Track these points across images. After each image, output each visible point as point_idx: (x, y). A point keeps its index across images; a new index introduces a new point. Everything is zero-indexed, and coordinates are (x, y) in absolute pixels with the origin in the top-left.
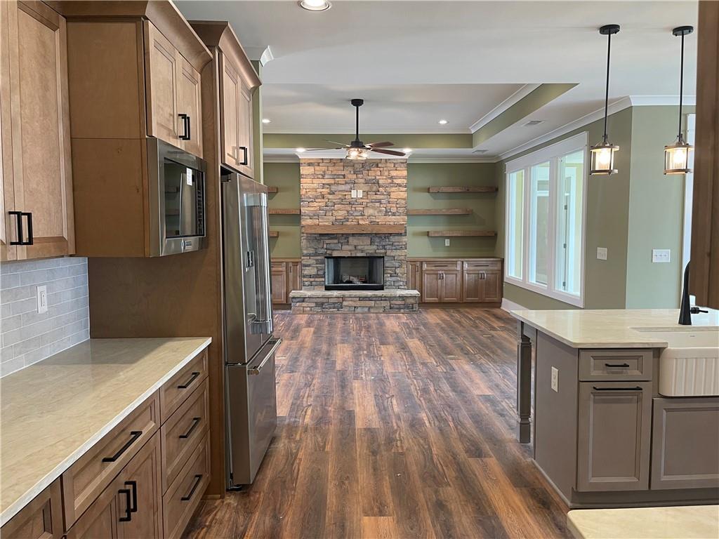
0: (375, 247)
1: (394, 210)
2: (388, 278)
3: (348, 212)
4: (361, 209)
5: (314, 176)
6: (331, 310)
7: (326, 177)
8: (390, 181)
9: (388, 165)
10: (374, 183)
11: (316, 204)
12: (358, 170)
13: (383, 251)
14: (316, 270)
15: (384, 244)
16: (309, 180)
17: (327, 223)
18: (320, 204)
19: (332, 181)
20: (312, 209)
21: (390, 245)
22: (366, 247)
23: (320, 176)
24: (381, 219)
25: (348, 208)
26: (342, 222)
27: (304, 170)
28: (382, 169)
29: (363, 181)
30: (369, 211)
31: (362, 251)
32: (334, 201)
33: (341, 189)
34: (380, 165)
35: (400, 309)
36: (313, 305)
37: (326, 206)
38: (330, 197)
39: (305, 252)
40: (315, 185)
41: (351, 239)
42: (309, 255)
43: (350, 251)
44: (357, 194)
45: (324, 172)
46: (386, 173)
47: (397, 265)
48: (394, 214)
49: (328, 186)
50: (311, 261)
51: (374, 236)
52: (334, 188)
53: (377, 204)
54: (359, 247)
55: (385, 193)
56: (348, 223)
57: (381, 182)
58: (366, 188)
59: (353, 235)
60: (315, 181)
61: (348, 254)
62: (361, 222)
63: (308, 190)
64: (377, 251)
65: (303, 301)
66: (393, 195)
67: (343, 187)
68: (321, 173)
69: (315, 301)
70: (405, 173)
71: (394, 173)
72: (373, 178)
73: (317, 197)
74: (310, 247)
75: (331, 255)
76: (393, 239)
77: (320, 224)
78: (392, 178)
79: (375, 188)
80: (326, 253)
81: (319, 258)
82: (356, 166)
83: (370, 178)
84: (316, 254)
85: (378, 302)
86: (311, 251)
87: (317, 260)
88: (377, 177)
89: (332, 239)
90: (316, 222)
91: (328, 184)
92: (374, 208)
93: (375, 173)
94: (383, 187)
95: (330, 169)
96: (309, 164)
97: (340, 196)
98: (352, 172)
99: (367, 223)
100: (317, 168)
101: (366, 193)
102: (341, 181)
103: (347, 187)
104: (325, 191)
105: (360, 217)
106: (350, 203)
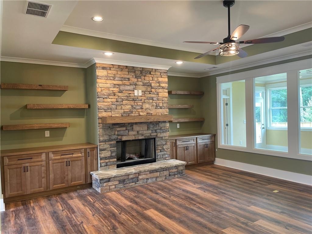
0: (150, 131)
1: (161, 105)
2: (159, 153)
3: (132, 106)
4: (141, 104)
5: (107, 78)
6: (131, 184)
7: (116, 79)
8: (158, 84)
9: (157, 73)
10: (149, 86)
11: (109, 100)
12: (138, 75)
13: (155, 134)
14: (110, 153)
15: (156, 129)
16: (103, 81)
17: (117, 115)
18: (113, 100)
19: (120, 83)
20: (106, 104)
21: (159, 129)
22: (145, 132)
23: (112, 78)
24: (153, 112)
25: (132, 103)
26: (127, 114)
27: (99, 73)
28: (153, 76)
29: (141, 83)
30: (146, 106)
31: (142, 135)
32: (122, 98)
33: (126, 89)
34: (152, 73)
35: (175, 175)
36: (117, 183)
37: (117, 101)
38: (120, 94)
39: (101, 139)
40: (108, 85)
41: (135, 126)
42: (105, 141)
43: (134, 135)
44: (138, 93)
45: (114, 75)
46: (156, 79)
47: (164, 143)
48: (161, 108)
49: (118, 86)
50: (107, 146)
51: (149, 124)
52: (122, 88)
53: (151, 101)
54: (140, 132)
55: (155, 93)
56: (133, 115)
57: (153, 85)
58: (144, 89)
59: (136, 123)
60: (108, 82)
61: (132, 138)
62: (141, 114)
63: (102, 89)
64: (152, 134)
65: (109, 181)
66: (160, 95)
67: (128, 88)
68: (113, 75)
69: (118, 179)
70: (166, 80)
71: (160, 79)
72: (148, 82)
73: (109, 95)
74: (105, 135)
75: (121, 139)
76: (161, 125)
77: (113, 115)
78: (159, 82)
79: (149, 89)
80: (117, 138)
81: (112, 142)
82: (137, 72)
83: (146, 81)
84: (110, 140)
85: (162, 172)
86: (106, 138)
87: (111, 145)
88: (150, 82)
89: (121, 127)
90: (109, 114)
91: (118, 85)
92: (148, 103)
93: (148, 78)
94: (154, 88)
95: (119, 73)
96: (104, 68)
97: (126, 94)
98: (134, 77)
99: (145, 114)
100: (110, 72)
101: (144, 92)
102: (127, 82)
103: (131, 87)
104: (116, 90)
105: (140, 110)
106: (133, 100)
